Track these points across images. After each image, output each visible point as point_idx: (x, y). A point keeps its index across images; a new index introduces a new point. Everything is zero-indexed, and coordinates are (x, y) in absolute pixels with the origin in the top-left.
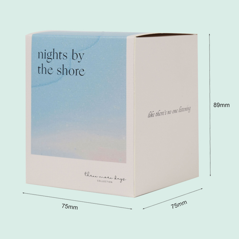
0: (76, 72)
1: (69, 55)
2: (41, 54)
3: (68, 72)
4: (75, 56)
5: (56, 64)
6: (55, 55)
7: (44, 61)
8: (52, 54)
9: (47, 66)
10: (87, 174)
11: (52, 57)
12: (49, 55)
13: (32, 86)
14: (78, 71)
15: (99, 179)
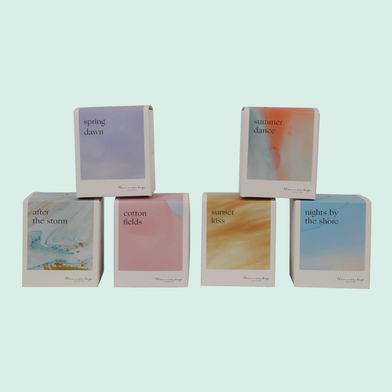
0: (332, 222)
1: (328, 213)
2: (307, 212)
3: (327, 222)
4: (332, 213)
5: (318, 218)
6: (318, 213)
7: (310, 216)
8: (316, 212)
9: (313, 219)
11: (316, 214)
12: (314, 212)
13: (301, 231)
14: (334, 222)
15: (347, 281)
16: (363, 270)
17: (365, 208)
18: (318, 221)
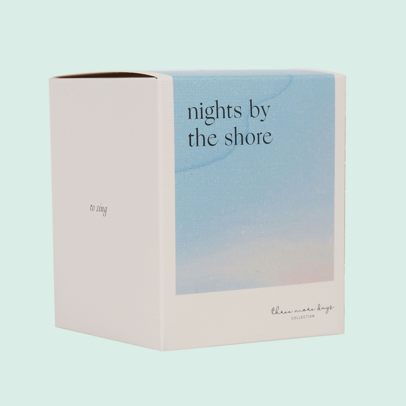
0: (257, 137)
1: (245, 110)
2: (193, 112)
3: (244, 139)
4: (255, 110)
5: (222, 127)
6: (220, 110)
7: (200, 123)
8: (214, 109)
9: (206, 131)
10: (275, 311)
11: (214, 115)
12: (209, 111)
13: (176, 172)
14: (261, 136)
15: (294, 314)
16: (331, 278)
17: (333, 94)
18: (221, 138)
